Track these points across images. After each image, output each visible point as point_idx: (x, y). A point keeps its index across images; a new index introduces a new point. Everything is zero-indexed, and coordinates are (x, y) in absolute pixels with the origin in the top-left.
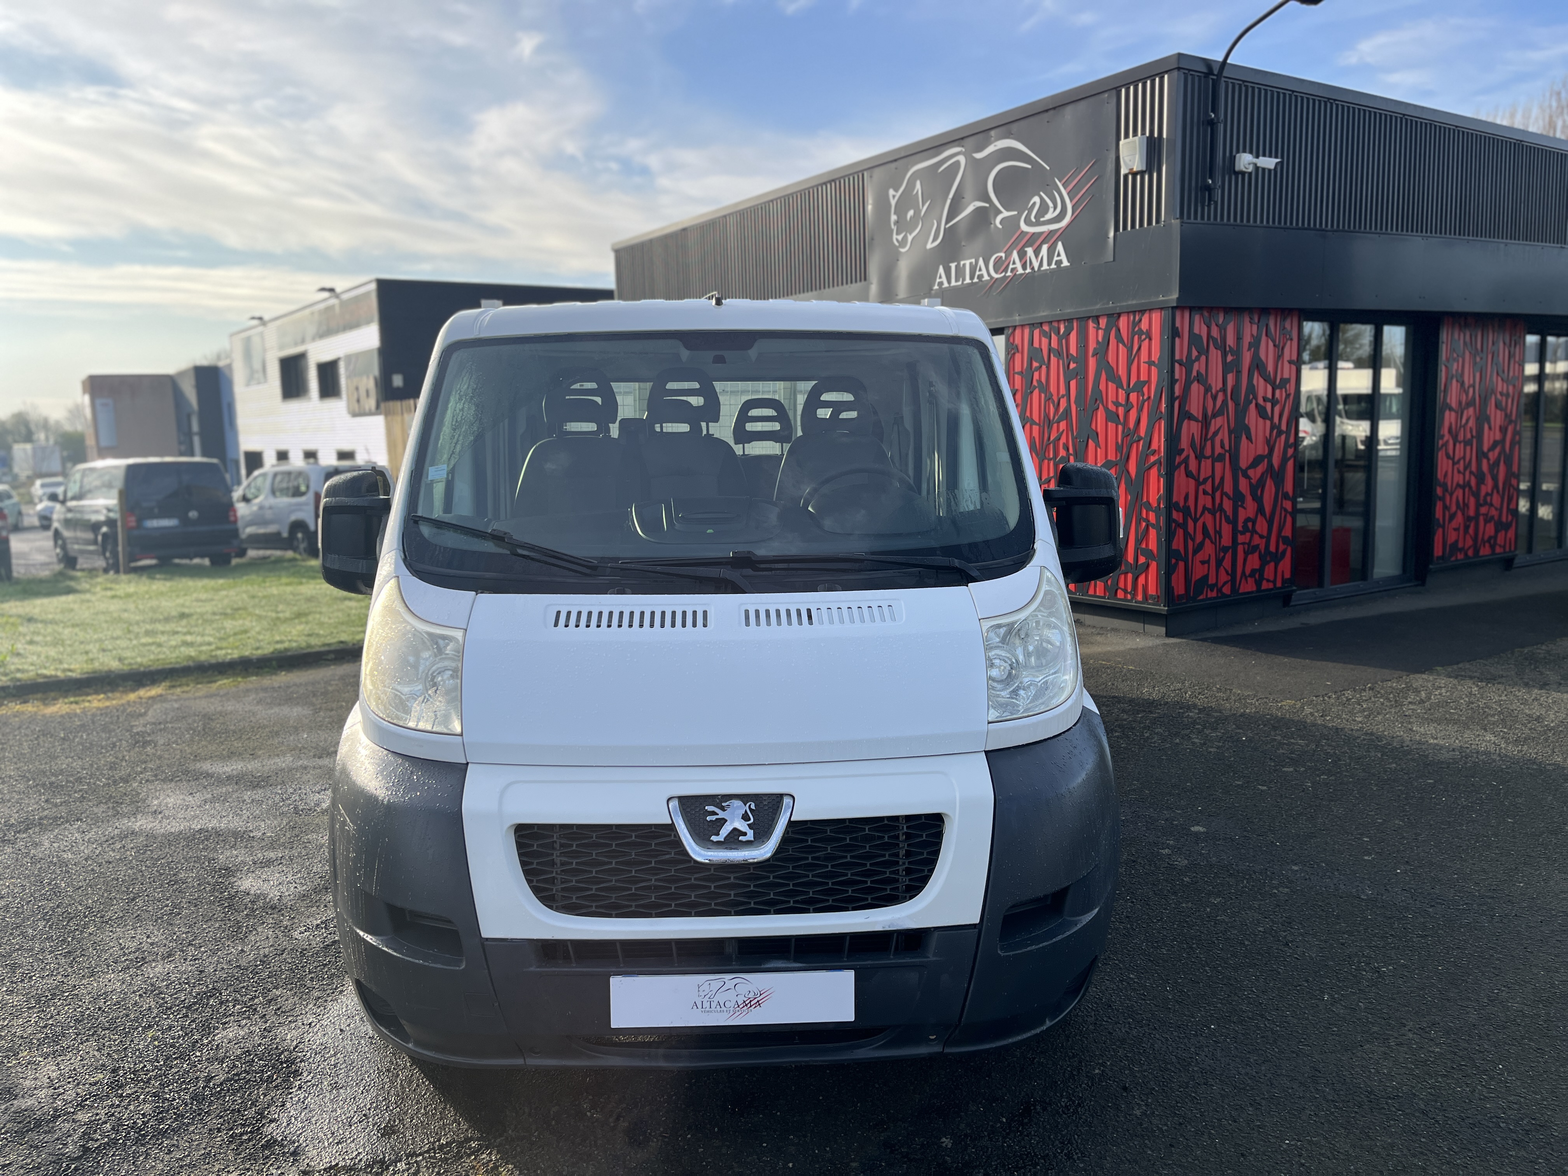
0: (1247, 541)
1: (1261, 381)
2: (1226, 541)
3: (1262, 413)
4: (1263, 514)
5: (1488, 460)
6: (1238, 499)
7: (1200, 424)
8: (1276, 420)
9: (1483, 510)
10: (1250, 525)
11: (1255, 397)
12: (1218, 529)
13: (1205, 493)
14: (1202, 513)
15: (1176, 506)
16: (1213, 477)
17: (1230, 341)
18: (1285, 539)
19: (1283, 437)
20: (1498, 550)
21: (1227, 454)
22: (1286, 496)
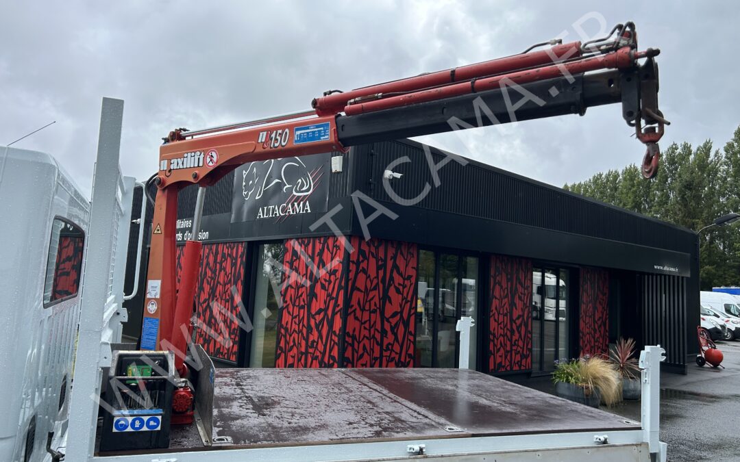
0: (388, 355)
1: (398, 275)
2: (377, 354)
3: (398, 291)
4: (398, 342)
5: (516, 324)
6: (384, 333)
7: (363, 294)
8: (405, 295)
9: (514, 348)
10: (390, 346)
11: (393, 282)
12: (372, 347)
13: (365, 328)
14: (363, 339)
15: (348, 334)
16: (370, 320)
17: (381, 255)
18: (410, 356)
19: (409, 303)
20: (523, 368)
21: (378, 310)
22: (410, 333)
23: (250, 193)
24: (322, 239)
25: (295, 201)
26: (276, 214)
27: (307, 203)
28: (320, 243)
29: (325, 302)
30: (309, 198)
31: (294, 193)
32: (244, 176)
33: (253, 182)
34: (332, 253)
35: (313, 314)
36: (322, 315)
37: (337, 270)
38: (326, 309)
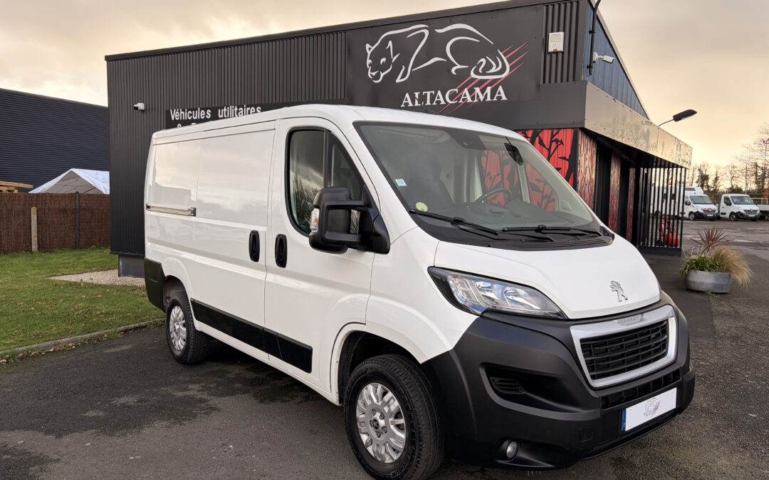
24: (530, 134)
26: (439, 102)
27: (500, 89)
28: (526, 137)
30: (504, 83)
31: (473, 75)
32: (369, 53)
33: (389, 59)
34: (549, 149)
37: (560, 169)
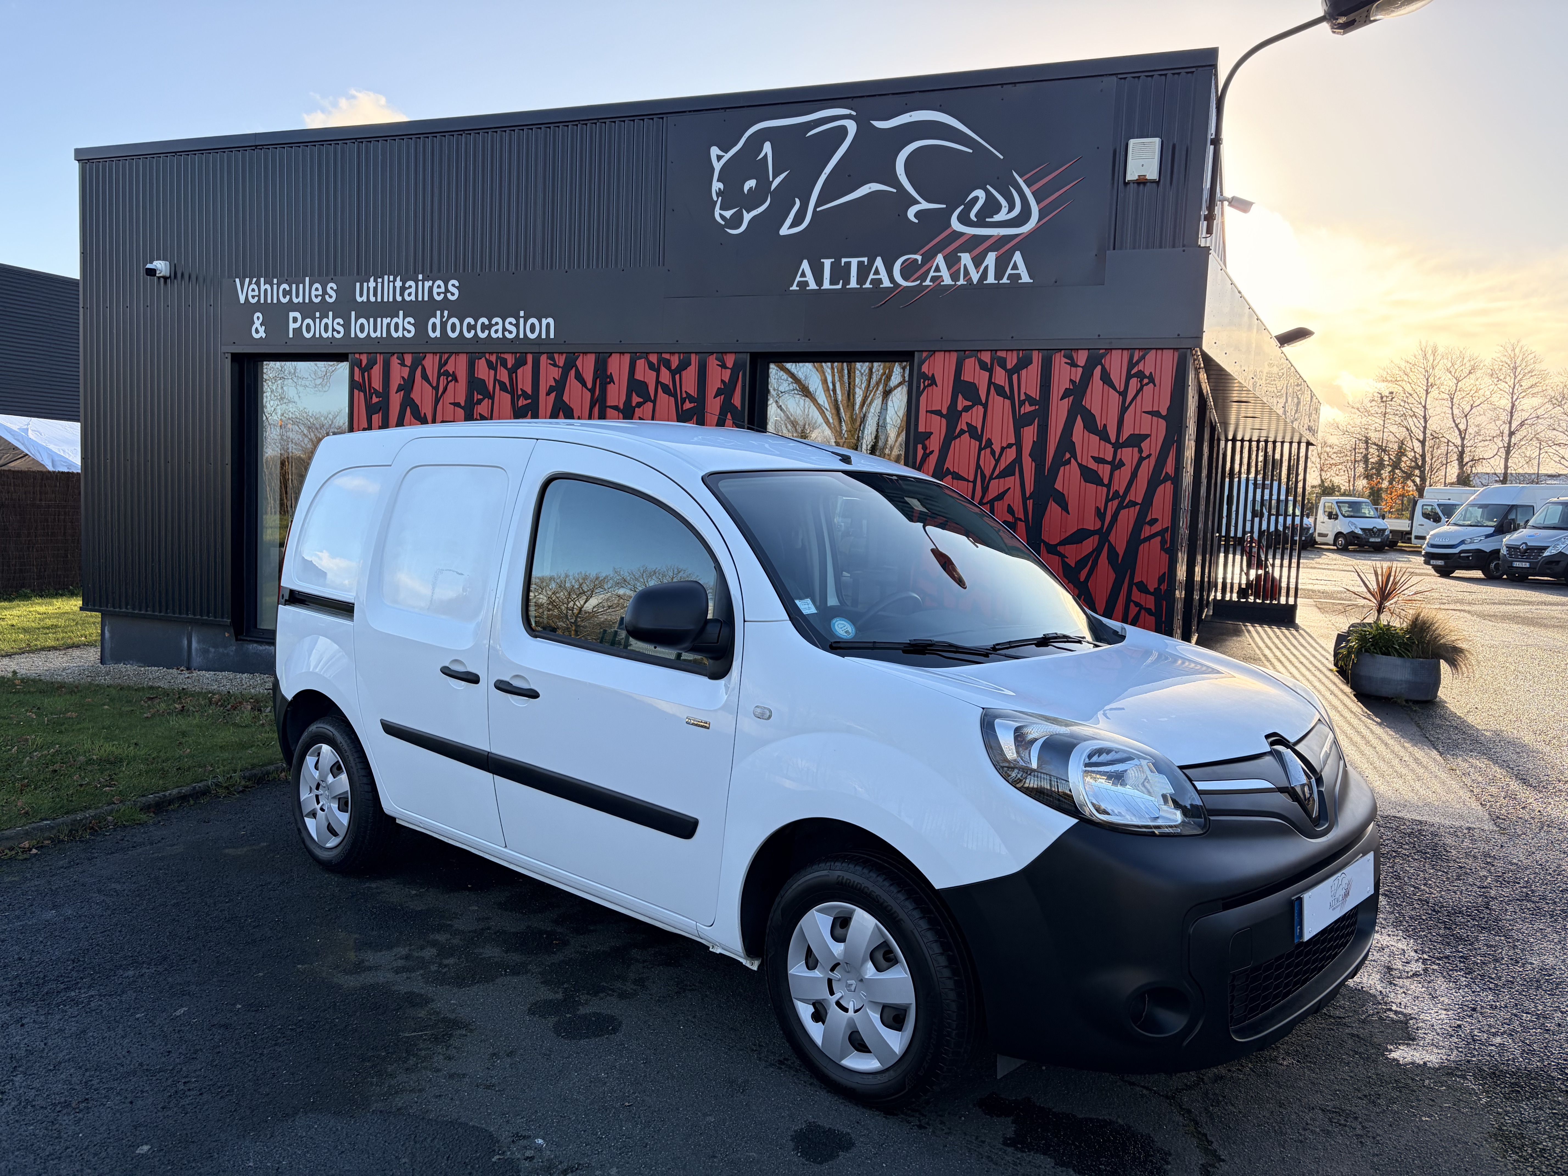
23: (747, 217)
24: (1082, 358)
25: (964, 248)
26: (878, 281)
27: (1018, 257)
28: (1073, 364)
29: (1100, 514)
31: (956, 225)
32: (718, 166)
33: (764, 183)
34: (1123, 394)
35: (1053, 542)
36: (1089, 544)
37: (1147, 436)
38: (1103, 535)
